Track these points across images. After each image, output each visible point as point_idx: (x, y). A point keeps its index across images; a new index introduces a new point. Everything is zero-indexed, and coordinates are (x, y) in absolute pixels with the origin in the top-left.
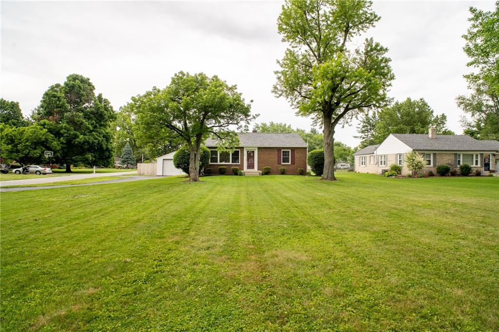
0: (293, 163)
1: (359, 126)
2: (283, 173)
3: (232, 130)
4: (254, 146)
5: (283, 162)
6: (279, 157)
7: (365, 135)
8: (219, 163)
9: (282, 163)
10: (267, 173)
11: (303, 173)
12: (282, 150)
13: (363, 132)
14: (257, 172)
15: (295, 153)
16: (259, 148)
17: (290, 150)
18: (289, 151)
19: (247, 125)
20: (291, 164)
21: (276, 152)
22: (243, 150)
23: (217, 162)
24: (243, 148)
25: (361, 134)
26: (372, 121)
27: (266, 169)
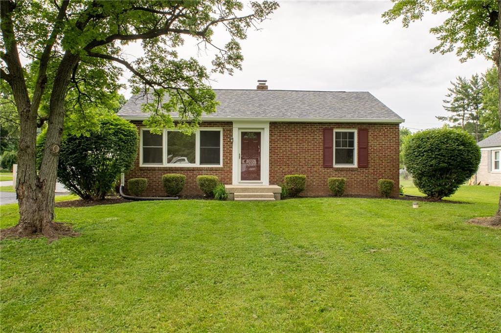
0: (364, 163)
1: (448, 99)
2: (338, 192)
3: (187, 59)
4: (260, 118)
5: (337, 162)
6: (327, 148)
7: (459, 115)
8: (165, 164)
9: (335, 166)
10: (294, 191)
11: (391, 192)
12: (335, 130)
13: (454, 109)
14: (268, 190)
15: (370, 137)
16: (274, 125)
17: (356, 132)
18: (352, 134)
19: (238, 40)
20: (359, 166)
21: (319, 137)
22: (231, 131)
23: (161, 161)
24: (229, 124)
25: (450, 114)
26: (472, 89)
27: (293, 180)
